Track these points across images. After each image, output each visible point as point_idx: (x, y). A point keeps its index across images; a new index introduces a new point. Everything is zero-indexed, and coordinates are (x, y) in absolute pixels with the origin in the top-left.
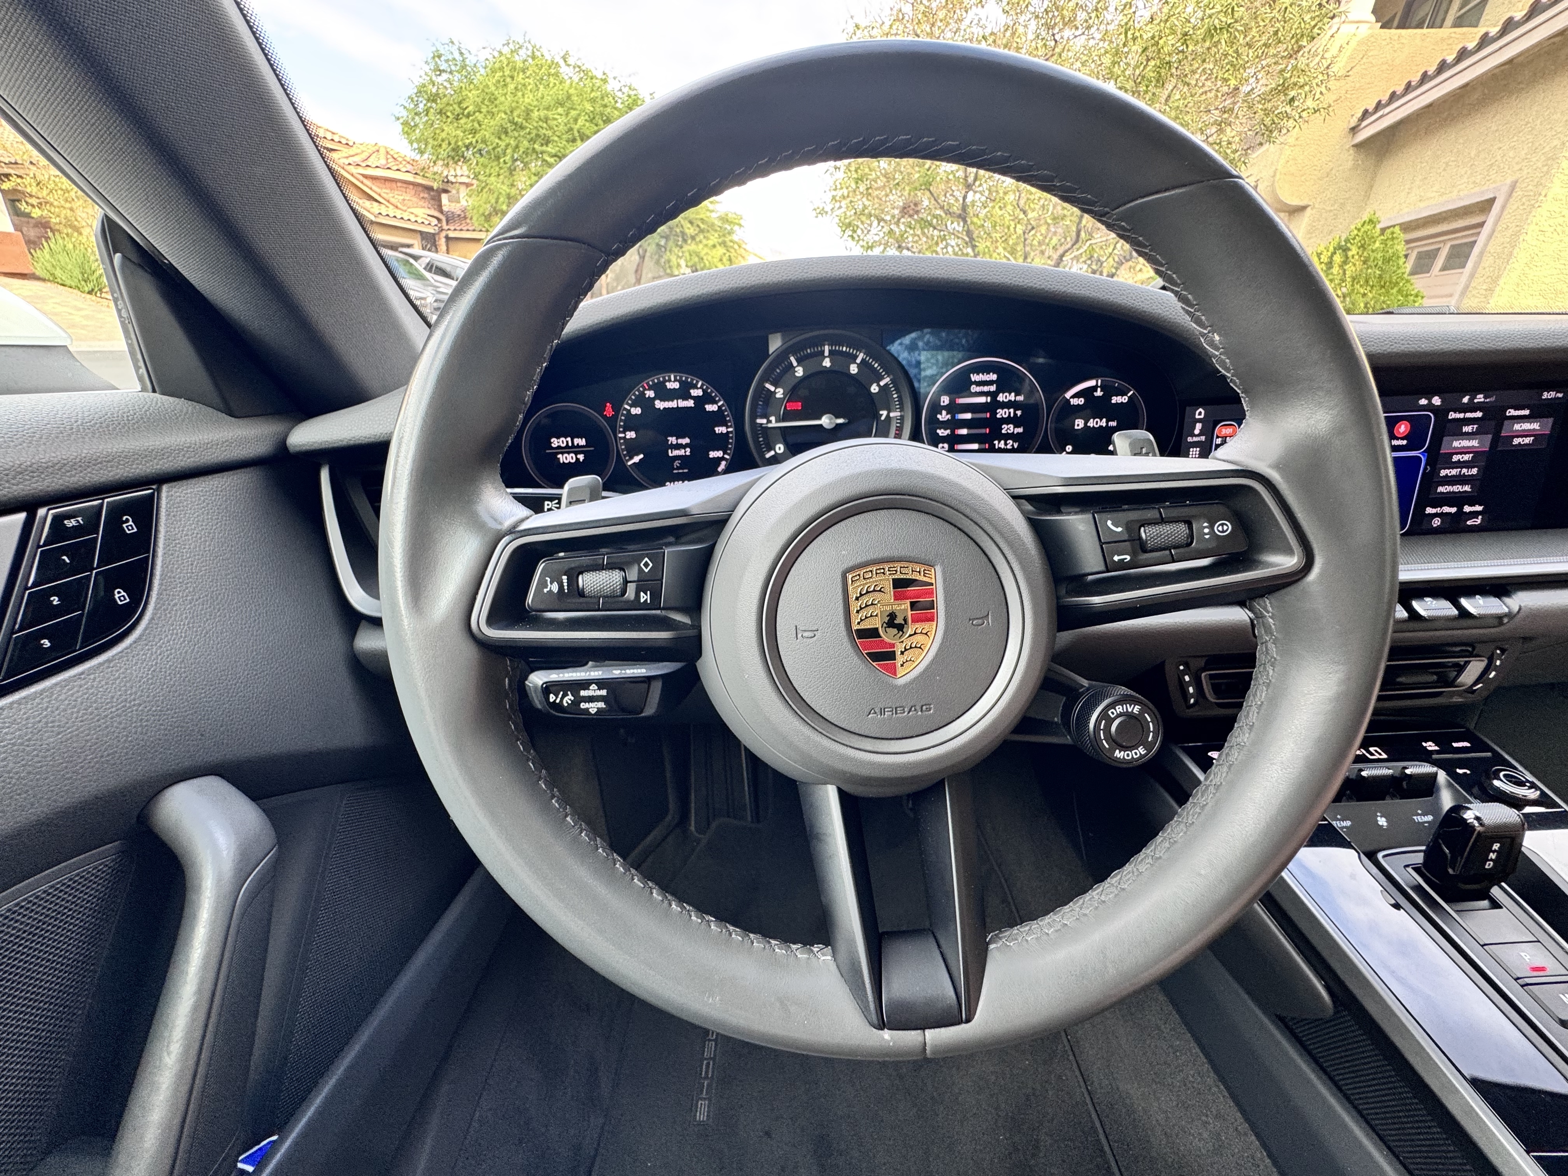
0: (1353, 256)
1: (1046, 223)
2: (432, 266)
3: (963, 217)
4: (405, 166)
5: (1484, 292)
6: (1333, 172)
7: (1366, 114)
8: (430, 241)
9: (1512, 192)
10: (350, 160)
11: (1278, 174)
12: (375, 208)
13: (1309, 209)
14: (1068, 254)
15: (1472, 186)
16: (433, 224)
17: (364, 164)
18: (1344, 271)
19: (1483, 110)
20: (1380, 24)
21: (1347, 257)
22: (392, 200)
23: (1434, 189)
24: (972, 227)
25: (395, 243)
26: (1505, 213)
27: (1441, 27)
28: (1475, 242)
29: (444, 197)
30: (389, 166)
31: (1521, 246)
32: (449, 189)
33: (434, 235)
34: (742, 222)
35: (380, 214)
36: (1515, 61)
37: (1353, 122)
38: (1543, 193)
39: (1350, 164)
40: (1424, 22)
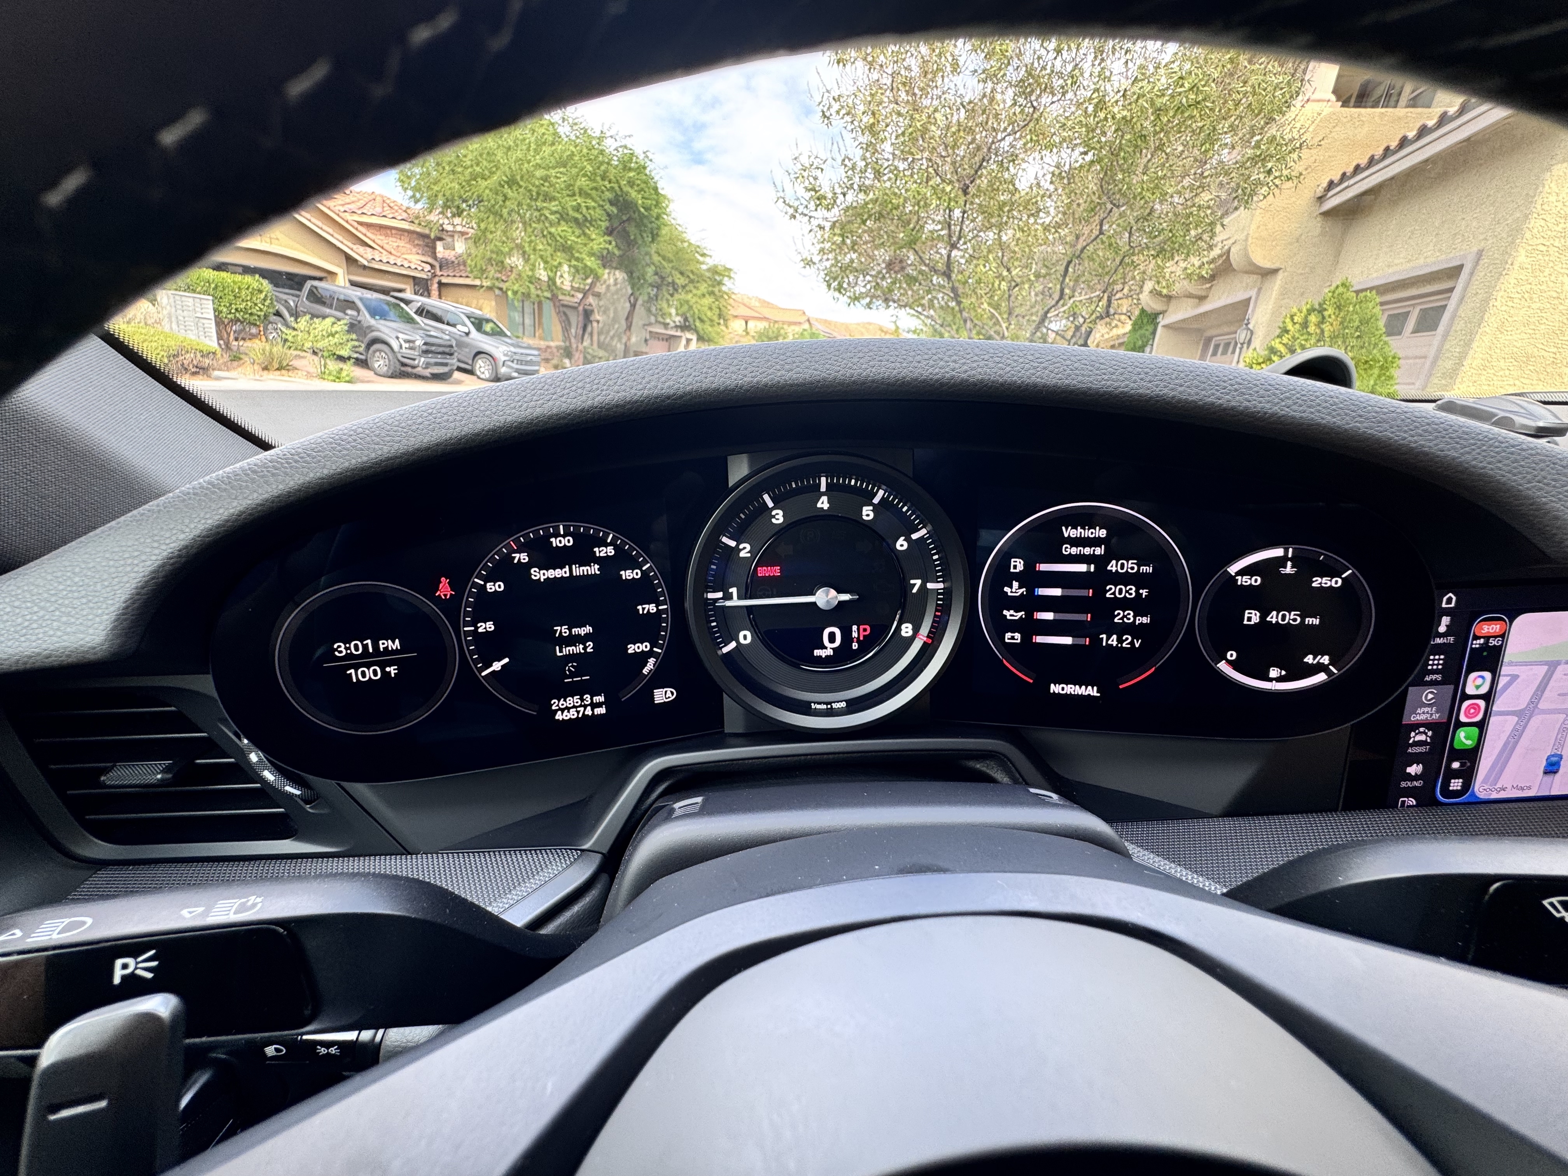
0: (1330, 316)
1: (1030, 280)
2: (423, 310)
3: (947, 274)
4: (400, 215)
5: (1457, 355)
6: (1303, 237)
7: (1331, 185)
8: (422, 286)
9: (1479, 260)
10: (346, 208)
11: (1250, 239)
12: (369, 253)
13: (1281, 272)
14: (1053, 309)
15: (1438, 254)
16: (426, 270)
17: (360, 212)
18: (1322, 331)
19: (1444, 183)
20: (1340, 103)
21: (1324, 318)
22: (386, 246)
23: (1401, 256)
24: (957, 284)
25: (388, 287)
26: (1474, 279)
27: (1395, 107)
28: (1446, 305)
29: (439, 246)
30: (384, 214)
31: (1491, 312)
32: (444, 237)
33: (427, 280)
34: (732, 275)
35: (373, 259)
36: (1472, 139)
37: (1320, 191)
38: (1510, 262)
39: (1318, 230)
40: (1379, 102)
